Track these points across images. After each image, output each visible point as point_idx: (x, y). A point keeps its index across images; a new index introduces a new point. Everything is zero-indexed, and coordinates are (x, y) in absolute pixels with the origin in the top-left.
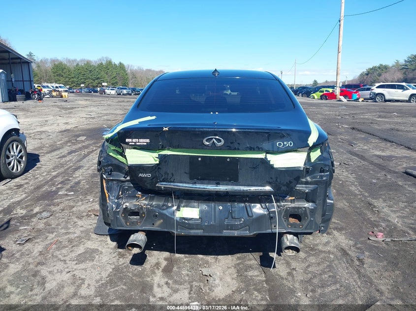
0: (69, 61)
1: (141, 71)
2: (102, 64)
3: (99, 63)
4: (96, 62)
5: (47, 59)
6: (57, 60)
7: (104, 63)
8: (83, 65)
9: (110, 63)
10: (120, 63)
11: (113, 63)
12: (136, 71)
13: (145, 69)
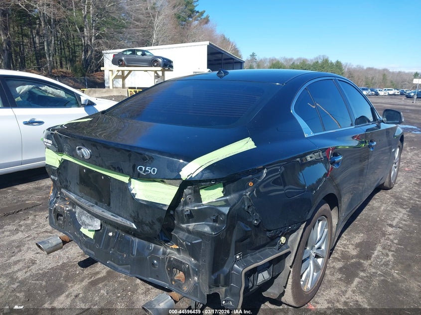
0: (286, 60)
1: (360, 70)
2: (317, 62)
3: (314, 61)
4: (312, 60)
5: (266, 59)
6: (275, 59)
7: (320, 61)
8: (298, 63)
9: (326, 61)
10: (338, 62)
11: (330, 61)
12: (355, 70)
13: (365, 68)
